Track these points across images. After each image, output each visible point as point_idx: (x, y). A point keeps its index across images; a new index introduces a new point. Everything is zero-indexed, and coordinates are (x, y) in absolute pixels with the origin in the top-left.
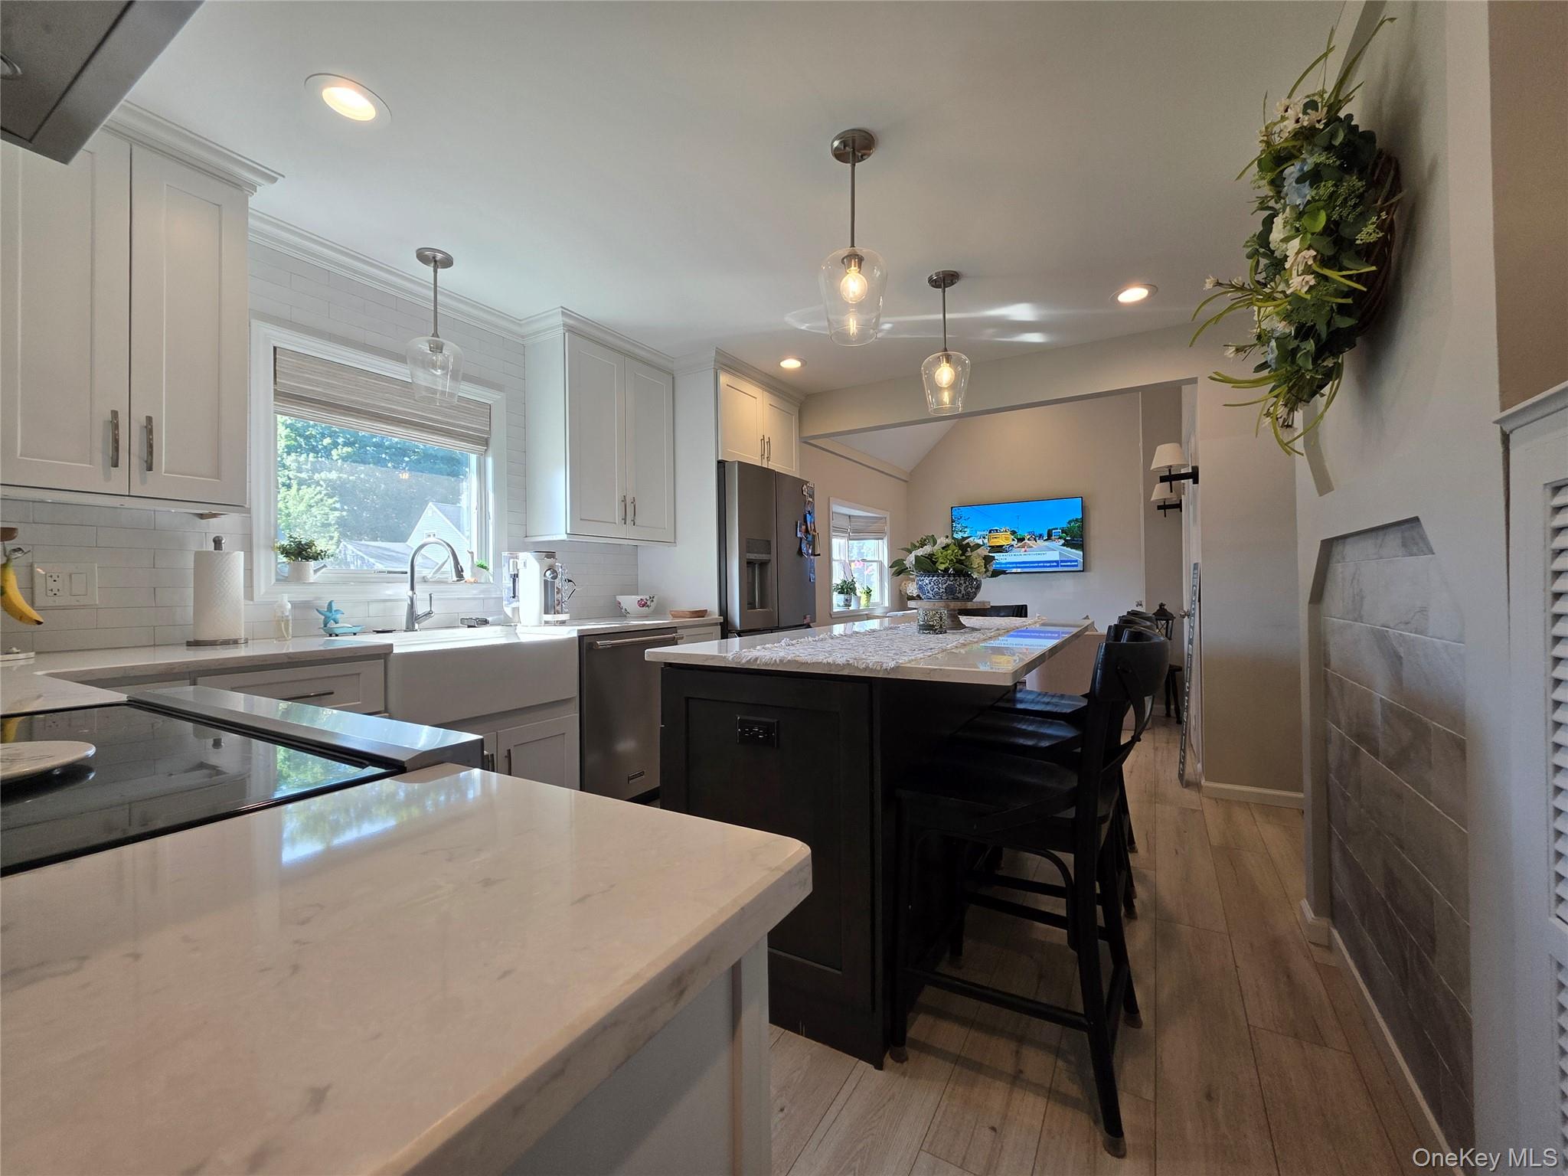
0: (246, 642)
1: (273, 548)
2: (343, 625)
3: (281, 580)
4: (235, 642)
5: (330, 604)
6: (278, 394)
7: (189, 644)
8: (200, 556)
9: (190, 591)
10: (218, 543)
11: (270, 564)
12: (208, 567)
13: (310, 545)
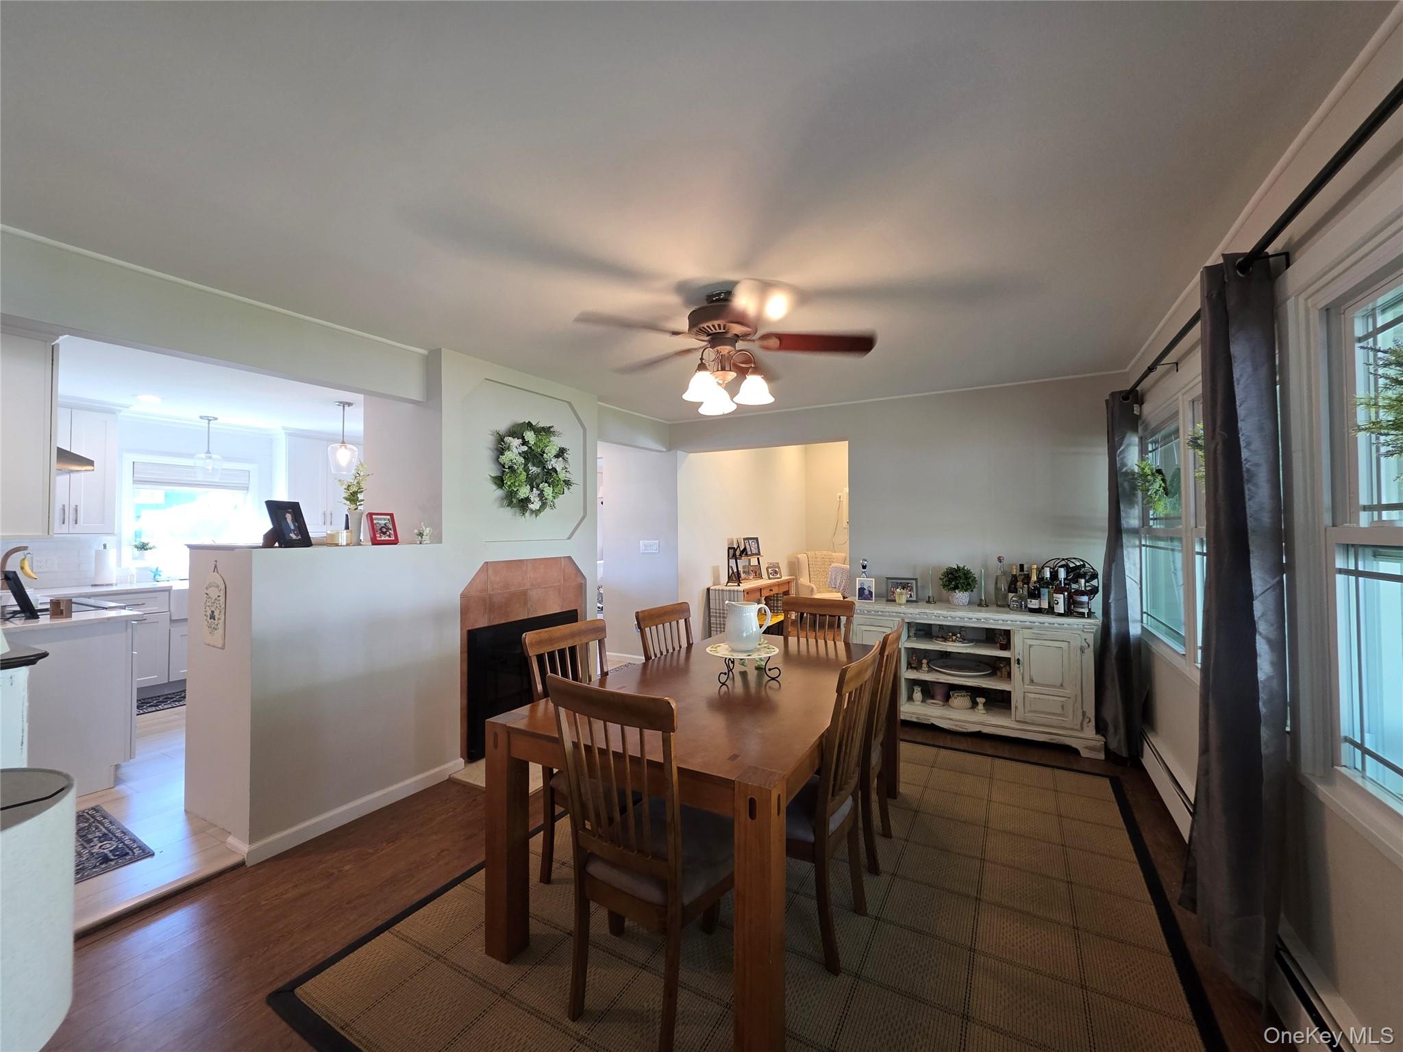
0: (116, 585)
1: (131, 545)
2: (164, 576)
3: (135, 558)
4: (111, 585)
5: (157, 569)
6: (135, 482)
7: (92, 586)
8: (98, 553)
9: (93, 565)
10: (105, 546)
11: (129, 552)
12: (100, 557)
13: (147, 544)
